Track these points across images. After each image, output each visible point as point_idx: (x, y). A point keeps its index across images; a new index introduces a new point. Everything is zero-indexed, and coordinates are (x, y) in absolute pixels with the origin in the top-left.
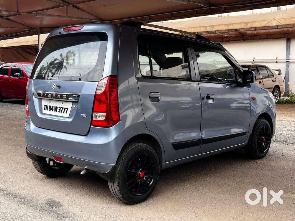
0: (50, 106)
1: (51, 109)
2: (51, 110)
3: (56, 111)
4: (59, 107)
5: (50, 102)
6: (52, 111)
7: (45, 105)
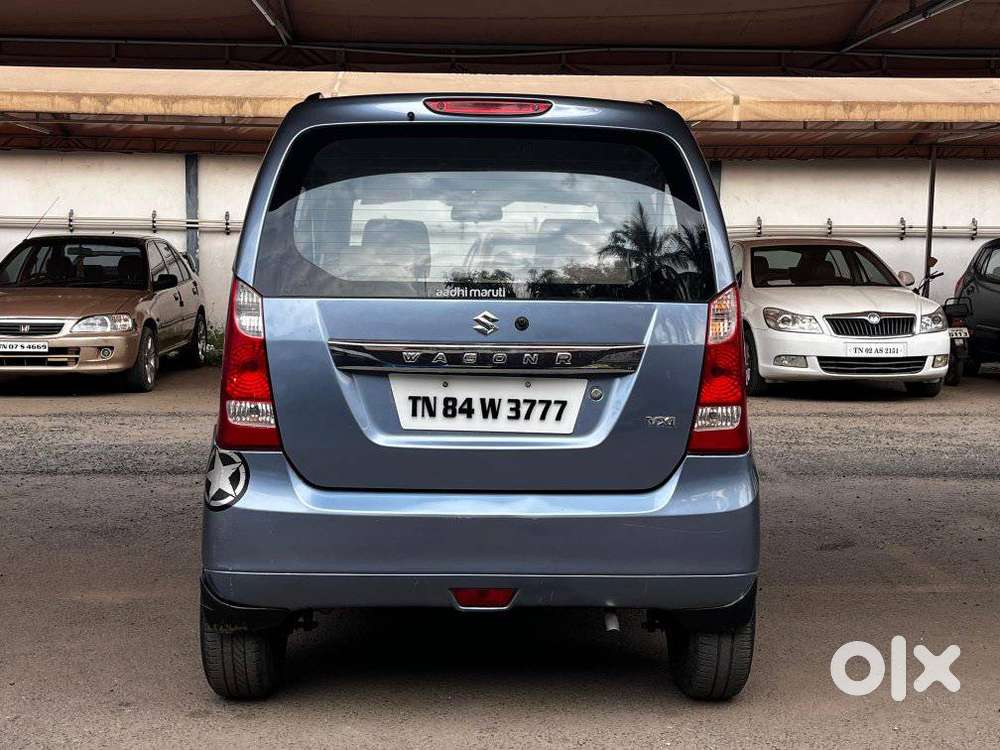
1: (457, 409)
3: (495, 417)
4: (510, 401)
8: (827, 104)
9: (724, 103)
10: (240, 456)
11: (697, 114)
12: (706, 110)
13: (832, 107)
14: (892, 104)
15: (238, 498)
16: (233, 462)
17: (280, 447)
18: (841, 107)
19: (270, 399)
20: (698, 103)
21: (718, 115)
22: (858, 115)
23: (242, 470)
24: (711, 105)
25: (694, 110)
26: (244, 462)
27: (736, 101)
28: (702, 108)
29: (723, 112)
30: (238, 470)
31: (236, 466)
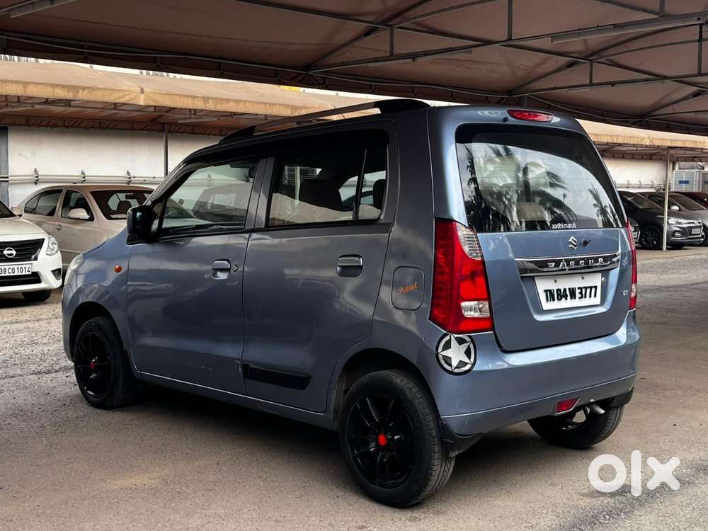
0: (558, 290)
1: (561, 295)
2: (563, 299)
3: (575, 298)
4: (579, 288)
5: (556, 281)
6: (566, 299)
7: (546, 291)
8: (194, 97)
9: (134, 92)
10: (469, 336)
11: (119, 98)
12: (123, 96)
13: (196, 100)
14: (228, 101)
15: (473, 365)
16: (466, 342)
17: (492, 328)
18: (202, 100)
19: (488, 299)
20: (119, 91)
21: (131, 100)
22: (211, 106)
23: (472, 346)
24: (127, 93)
25: (117, 95)
26: (473, 341)
27: (142, 91)
28: (121, 94)
29: (134, 99)
30: (469, 346)
31: (467, 344)
